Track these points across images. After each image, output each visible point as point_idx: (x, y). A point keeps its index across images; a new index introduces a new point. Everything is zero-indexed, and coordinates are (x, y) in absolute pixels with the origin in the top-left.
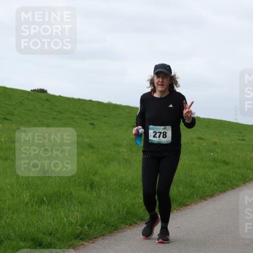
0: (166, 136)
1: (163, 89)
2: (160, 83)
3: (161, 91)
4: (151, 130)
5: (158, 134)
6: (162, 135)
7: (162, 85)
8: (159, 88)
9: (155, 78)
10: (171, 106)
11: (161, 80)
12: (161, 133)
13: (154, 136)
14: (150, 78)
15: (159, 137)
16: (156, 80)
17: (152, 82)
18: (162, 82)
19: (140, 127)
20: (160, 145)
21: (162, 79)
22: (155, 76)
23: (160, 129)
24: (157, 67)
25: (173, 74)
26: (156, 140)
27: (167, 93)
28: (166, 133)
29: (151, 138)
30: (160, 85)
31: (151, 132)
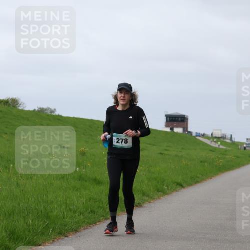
0: (127, 142)
1: (125, 103)
2: (122, 98)
3: (123, 105)
4: (115, 137)
5: (121, 141)
6: (124, 141)
7: (124, 100)
8: (121, 102)
9: (119, 94)
10: (131, 118)
11: (123, 95)
12: (123, 140)
13: (118, 142)
14: (114, 94)
15: (122, 143)
16: (119, 96)
17: (116, 98)
18: (124, 97)
19: (107, 134)
20: (122, 149)
21: (125, 95)
22: (119, 92)
23: (123, 136)
24: (120, 85)
25: (133, 92)
26: (119, 145)
27: (128, 107)
28: (127, 140)
29: (115, 143)
30: (122, 100)
31: (115, 139)
